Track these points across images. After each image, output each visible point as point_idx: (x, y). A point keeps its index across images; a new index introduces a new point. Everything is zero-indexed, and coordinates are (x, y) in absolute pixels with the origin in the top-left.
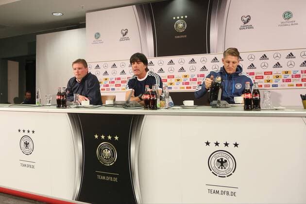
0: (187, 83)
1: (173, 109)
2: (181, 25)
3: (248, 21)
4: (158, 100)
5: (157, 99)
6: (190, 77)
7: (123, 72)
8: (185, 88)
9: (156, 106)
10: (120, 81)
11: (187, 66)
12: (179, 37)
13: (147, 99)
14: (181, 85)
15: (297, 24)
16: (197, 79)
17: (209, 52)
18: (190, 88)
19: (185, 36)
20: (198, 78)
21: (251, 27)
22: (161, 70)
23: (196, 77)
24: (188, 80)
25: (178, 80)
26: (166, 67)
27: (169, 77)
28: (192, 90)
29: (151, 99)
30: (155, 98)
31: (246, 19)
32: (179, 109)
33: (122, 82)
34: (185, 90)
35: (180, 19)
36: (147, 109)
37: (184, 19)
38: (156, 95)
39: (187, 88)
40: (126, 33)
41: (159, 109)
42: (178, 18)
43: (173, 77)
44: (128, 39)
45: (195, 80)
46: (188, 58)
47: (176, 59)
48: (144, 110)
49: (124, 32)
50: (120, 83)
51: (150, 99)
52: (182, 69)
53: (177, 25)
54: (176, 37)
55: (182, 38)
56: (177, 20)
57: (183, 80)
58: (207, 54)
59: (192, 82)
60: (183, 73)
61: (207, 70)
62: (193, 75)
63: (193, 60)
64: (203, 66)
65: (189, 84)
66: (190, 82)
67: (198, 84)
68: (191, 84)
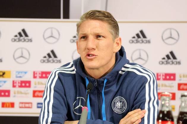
0: (5, 93)
6: (13, 77)
16: (32, 84)
17: (67, 16)
18: (12, 105)
28: (16, 112)
39: (4, 105)
45: (26, 84)
58: (62, 19)
59: (17, 89)
61: (60, 61)
62: (21, 72)
63: (24, 34)
64: (49, 51)
65: (9, 96)
66: (12, 90)
67: (34, 96)
68: (14, 96)
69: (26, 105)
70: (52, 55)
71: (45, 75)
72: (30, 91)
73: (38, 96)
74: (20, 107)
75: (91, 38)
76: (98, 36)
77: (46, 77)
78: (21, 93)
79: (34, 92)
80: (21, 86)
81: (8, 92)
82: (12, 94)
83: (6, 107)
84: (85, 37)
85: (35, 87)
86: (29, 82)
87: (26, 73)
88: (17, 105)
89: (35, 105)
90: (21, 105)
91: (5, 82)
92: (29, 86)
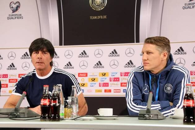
0: (106, 85)
1: (84, 120)
4: (62, 107)
5: (59, 106)
6: (110, 76)
7: (12, 66)
8: (103, 91)
9: (59, 116)
10: (7, 79)
11: (106, 60)
12: (96, 17)
13: (45, 105)
14: (97, 87)
16: (120, 80)
17: (138, 41)
18: (110, 91)
19: (105, 17)
20: (121, 78)
22: (69, 64)
23: (118, 75)
24: (107, 81)
25: (94, 80)
26: (76, 61)
27: (80, 75)
28: (112, 94)
29: (52, 105)
30: (58, 104)
32: (91, 120)
33: (10, 81)
34: (103, 94)
36: (46, 121)
38: (59, 99)
39: (105, 91)
40: (18, 7)
41: (63, 119)
43: (86, 75)
44: (20, 17)
45: (117, 79)
47: (90, 49)
48: (41, 121)
49: (14, 6)
50: (7, 82)
51: (50, 105)
52: (99, 64)
54: (91, 17)
55: (100, 19)
57: (99, 79)
58: (135, 43)
59: (112, 82)
60: (100, 70)
61: (135, 66)
62: (114, 73)
63: (115, 52)
64: (129, 61)
65: (108, 86)
66: (110, 83)
67: (121, 86)
68: (111, 86)
69: (117, 91)
70: (130, 63)
71: (127, 74)
72: (119, 83)
73: (123, 86)
74: (114, 92)
75: (145, 53)
77: (128, 75)
78: (115, 84)
79: (121, 84)
80: (114, 81)
81: (108, 84)
82: (110, 85)
83: (107, 92)
85: (122, 81)
86: (119, 78)
87: (116, 73)
88: (112, 91)
89: (122, 91)
90: (115, 91)
91: (106, 79)
92: (119, 81)
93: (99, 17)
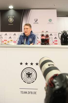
2: (11, 20)
3: (37, 21)
11: (12, 36)
12: (10, 24)
15: (53, 24)
19: (13, 24)
21: (38, 23)
23: (16, 41)
27: (4, 40)
31: (36, 20)
35: (11, 17)
37: (13, 18)
42: (10, 17)
43: (6, 40)
46: (13, 33)
47: (8, 33)
52: (10, 37)
53: (10, 20)
54: (9, 24)
56: (10, 18)
57: (10, 42)
58: (21, 32)
60: (11, 39)
62: (14, 40)
63: (15, 34)
75: (26, 29)
76: (27, 29)
84: (25, 29)
93: (11, 24)
